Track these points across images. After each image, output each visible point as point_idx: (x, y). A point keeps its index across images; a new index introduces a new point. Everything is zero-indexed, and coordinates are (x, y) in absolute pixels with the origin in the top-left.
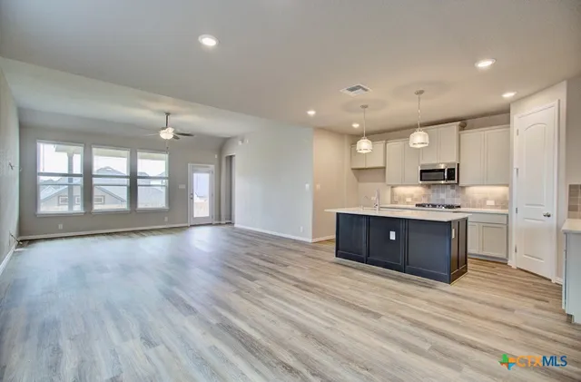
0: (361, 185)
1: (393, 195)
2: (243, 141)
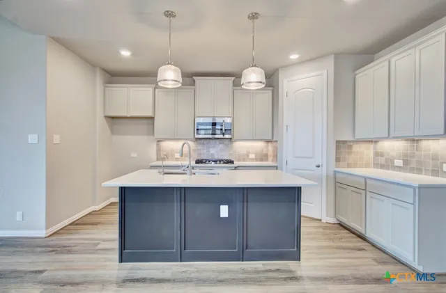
0: (115, 138)
1: (159, 150)
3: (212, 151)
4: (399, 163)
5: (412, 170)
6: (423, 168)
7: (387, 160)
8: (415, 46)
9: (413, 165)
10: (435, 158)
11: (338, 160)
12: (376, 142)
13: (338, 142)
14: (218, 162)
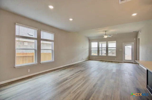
2: (141, 32)
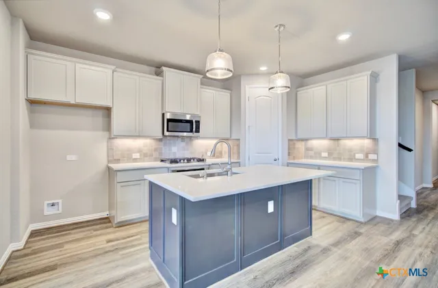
3: (174, 149)
4: (325, 154)
5: (335, 159)
6: (342, 158)
7: (315, 153)
8: (347, 80)
9: (335, 156)
10: (350, 150)
11: (289, 154)
12: (307, 140)
13: (289, 140)
14: (192, 160)
